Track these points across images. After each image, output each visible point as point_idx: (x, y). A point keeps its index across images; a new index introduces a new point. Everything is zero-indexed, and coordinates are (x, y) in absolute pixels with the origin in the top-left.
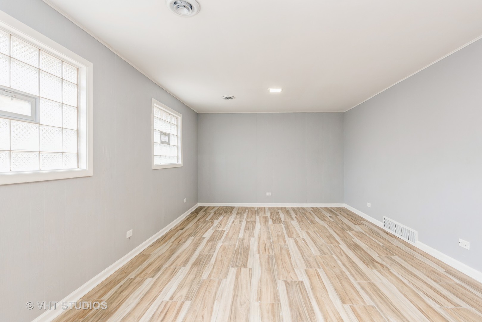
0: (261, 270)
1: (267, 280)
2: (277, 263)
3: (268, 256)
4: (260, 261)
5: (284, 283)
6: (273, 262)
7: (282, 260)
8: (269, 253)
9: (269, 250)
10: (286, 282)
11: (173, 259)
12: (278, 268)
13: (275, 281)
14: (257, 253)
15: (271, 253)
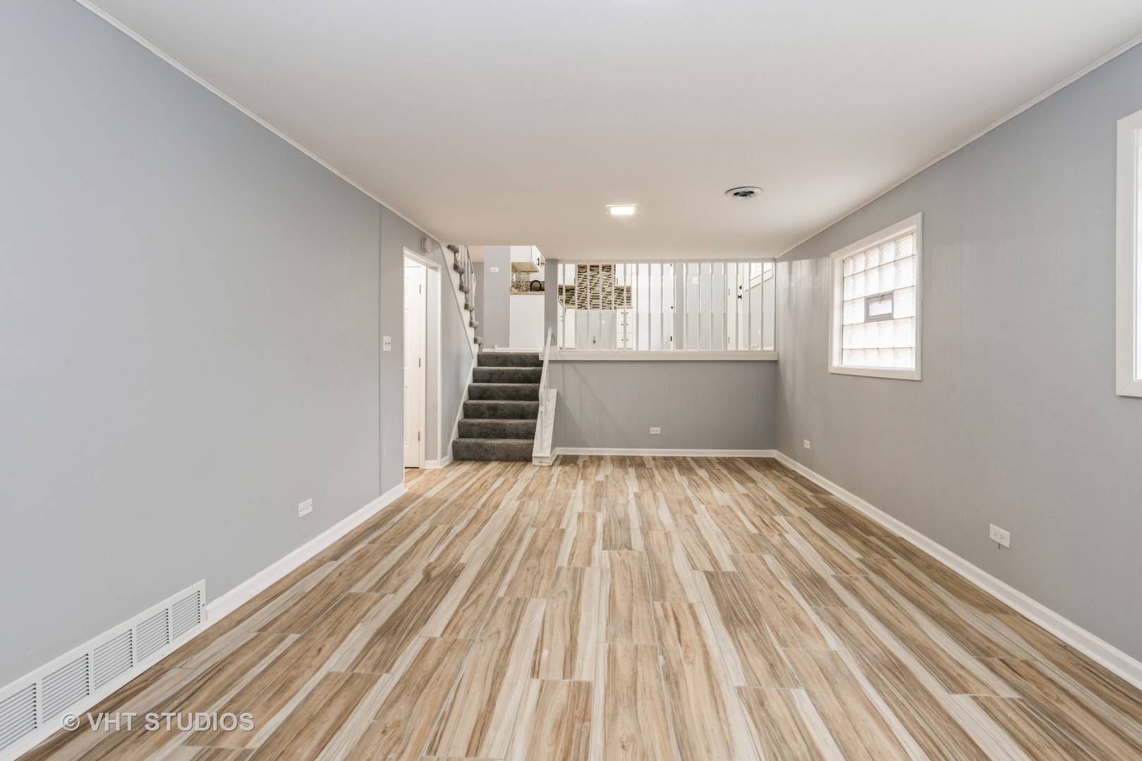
0: (673, 566)
1: (660, 551)
2: (642, 578)
3: (664, 598)
4: (680, 583)
5: (633, 547)
6: (651, 580)
7: (632, 584)
8: (663, 606)
9: (666, 616)
10: (630, 548)
11: (889, 592)
12: (641, 568)
13: (646, 549)
14: (695, 607)
15: (658, 605)
